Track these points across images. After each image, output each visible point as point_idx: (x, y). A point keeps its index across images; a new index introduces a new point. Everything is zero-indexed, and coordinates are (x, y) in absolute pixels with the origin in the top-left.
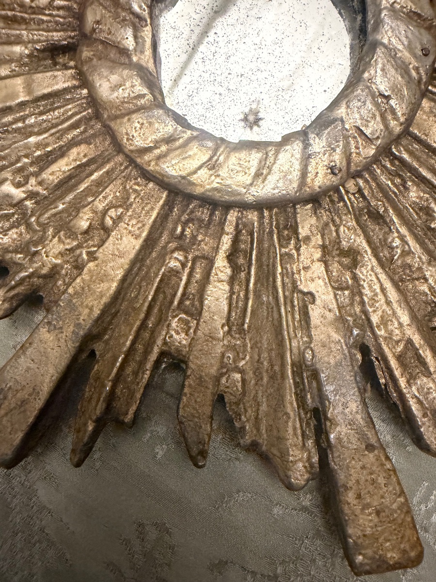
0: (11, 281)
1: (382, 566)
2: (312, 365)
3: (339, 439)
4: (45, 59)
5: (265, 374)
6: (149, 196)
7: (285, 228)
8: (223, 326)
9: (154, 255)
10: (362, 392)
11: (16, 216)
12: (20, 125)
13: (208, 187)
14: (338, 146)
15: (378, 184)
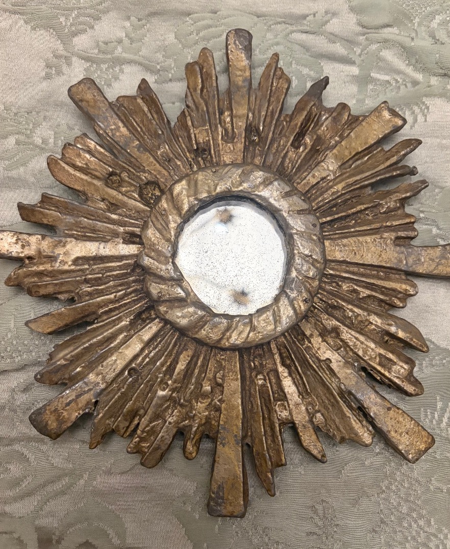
0: (190, 436)
1: (421, 453)
2: (346, 389)
3: (375, 414)
4: (137, 321)
5: (329, 406)
6: (231, 358)
7: (298, 335)
8: (299, 397)
9: (248, 383)
10: (373, 388)
11: (172, 404)
12: (147, 360)
13: (257, 340)
14: (302, 289)
15: (326, 292)
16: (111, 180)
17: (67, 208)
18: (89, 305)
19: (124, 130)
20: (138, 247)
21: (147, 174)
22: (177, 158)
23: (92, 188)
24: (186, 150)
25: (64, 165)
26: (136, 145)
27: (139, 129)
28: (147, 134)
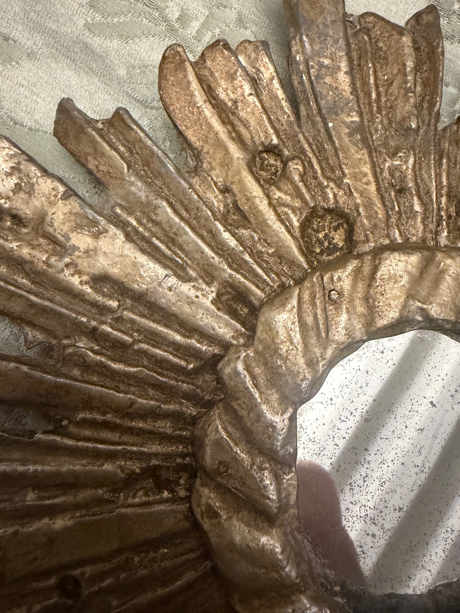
4: (143, 482)
16: (263, 160)
17: (148, 166)
18: (68, 390)
19: (343, 79)
20: (237, 331)
21: (341, 193)
22: (419, 197)
23: (219, 155)
24: (445, 189)
25: (191, 77)
26: (352, 122)
27: (374, 96)
28: (384, 113)
